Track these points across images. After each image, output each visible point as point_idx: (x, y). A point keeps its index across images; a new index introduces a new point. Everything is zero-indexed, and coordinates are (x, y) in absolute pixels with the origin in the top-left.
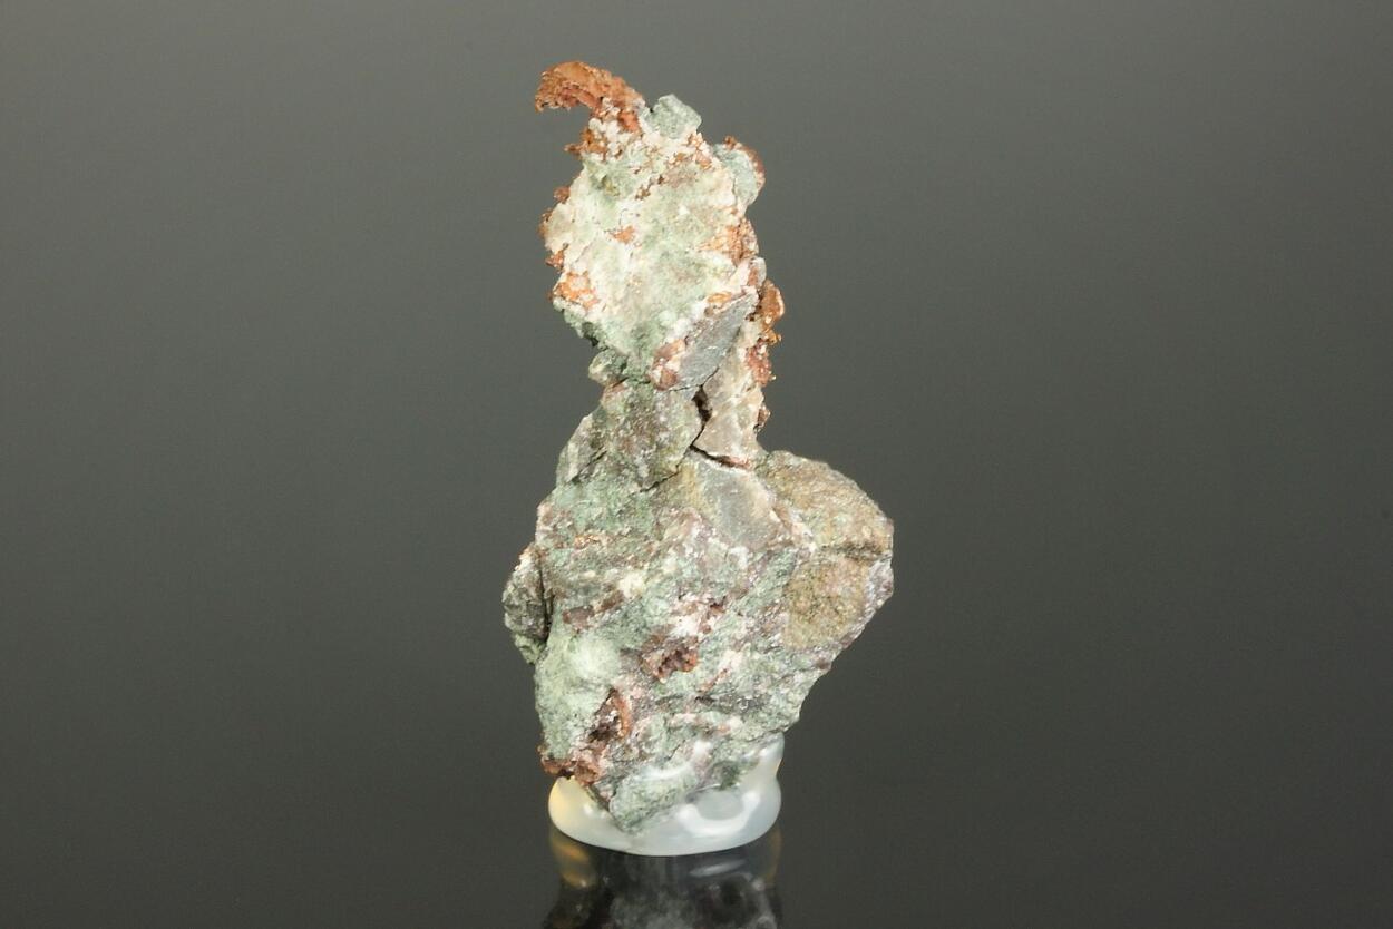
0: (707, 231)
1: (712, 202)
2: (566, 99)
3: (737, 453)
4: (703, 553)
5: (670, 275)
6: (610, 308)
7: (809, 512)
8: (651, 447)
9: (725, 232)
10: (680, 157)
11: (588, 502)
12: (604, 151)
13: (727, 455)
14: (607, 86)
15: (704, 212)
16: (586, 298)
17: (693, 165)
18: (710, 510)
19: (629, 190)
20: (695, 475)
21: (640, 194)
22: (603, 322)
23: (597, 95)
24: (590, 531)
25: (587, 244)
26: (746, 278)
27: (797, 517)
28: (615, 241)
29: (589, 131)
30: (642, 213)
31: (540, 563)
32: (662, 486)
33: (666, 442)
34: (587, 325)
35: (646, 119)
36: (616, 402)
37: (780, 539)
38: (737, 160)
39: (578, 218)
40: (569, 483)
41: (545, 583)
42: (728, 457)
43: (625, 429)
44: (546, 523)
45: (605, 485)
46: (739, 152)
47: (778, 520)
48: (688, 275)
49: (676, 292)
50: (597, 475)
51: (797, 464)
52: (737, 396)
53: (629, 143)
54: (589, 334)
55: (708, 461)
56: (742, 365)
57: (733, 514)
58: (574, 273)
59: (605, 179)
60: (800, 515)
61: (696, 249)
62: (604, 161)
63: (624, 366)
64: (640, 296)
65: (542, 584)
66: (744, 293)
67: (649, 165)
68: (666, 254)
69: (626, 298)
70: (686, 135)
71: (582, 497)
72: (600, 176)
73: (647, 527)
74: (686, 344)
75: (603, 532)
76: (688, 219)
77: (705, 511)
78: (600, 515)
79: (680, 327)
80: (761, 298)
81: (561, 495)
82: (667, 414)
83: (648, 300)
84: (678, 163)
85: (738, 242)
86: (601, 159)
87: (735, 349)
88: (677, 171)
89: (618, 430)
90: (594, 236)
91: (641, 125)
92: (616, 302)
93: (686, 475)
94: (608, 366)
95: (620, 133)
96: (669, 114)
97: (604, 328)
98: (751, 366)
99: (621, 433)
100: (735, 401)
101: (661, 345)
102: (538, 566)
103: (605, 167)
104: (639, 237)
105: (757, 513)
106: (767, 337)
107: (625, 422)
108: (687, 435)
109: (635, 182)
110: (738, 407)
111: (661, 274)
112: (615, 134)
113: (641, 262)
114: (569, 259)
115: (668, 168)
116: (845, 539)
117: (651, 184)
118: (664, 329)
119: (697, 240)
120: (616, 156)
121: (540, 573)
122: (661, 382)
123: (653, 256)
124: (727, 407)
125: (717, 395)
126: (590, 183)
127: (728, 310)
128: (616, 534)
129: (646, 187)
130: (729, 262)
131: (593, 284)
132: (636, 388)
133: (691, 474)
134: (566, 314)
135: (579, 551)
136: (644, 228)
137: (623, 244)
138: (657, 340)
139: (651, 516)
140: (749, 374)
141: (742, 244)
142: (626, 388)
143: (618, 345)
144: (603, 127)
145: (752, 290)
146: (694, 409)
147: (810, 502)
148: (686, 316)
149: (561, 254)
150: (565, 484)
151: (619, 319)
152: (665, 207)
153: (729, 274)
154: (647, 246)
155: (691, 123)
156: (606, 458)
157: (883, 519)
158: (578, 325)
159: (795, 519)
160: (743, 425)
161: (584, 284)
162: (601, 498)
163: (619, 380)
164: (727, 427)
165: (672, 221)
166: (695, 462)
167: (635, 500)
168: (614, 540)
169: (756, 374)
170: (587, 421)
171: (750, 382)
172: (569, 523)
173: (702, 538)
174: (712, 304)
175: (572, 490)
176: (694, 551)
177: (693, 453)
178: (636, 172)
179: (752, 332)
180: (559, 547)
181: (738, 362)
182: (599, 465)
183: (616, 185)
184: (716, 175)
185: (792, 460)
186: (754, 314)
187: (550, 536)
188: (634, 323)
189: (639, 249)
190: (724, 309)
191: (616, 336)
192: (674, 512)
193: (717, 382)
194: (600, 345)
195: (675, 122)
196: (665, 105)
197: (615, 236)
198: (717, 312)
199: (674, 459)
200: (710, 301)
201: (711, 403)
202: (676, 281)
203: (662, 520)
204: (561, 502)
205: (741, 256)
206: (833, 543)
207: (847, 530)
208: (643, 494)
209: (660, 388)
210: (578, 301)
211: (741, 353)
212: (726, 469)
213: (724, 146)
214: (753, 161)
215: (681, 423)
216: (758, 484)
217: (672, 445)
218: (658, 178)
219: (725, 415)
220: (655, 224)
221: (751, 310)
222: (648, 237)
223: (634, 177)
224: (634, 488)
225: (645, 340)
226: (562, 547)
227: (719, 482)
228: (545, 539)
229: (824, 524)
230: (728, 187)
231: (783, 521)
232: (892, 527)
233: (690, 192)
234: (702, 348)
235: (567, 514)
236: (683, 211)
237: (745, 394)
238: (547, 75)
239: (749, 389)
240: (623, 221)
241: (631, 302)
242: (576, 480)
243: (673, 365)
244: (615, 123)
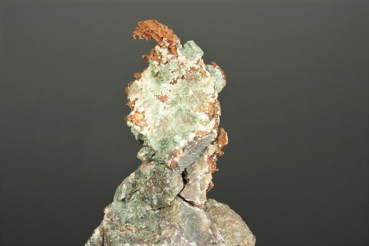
0: (200, 103)
1: (204, 90)
2: (147, 35)
3: (198, 201)
4: (178, 243)
5: (181, 119)
6: (152, 129)
7: (224, 230)
8: (160, 193)
9: (208, 105)
10: (193, 69)
11: (127, 210)
12: (160, 61)
13: (194, 201)
14: (166, 33)
15: (200, 95)
16: (142, 123)
17: (198, 73)
18: (183, 224)
19: (168, 79)
20: (178, 208)
21: (172, 82)
22: (148, 135)
23: (161, 36)
24: (127, 224)
25: (146, 100)
26: (213, 126)
27: (218, 231)
28: (158, 101)
29: (154, 51)
30: (172, 90)
31: (104, 234)
32: (162, 210)
33: (168, 192)
34: (141, 135)
35: (180, 50)
36: (147, 169)
37: (211, 242)
38: (217, 73)
39: (143, 88)
40: (120, 201)
41: (105, 244)
42: (194, 202)
43: (150, 182)
44: (108, 217)
45: (136, 204)
46: (217, 70)
47: (212, 233)
48: (188, 121)
49: (182, 127)
50: (133, 199)
51: (218, 206)
52: (201, 176)
53: (171, 59)
54: (140, 139)
55: (184, 203)
56: (206, 162)
57: (192, 227)
58: (138, 111)
59: (158, 73)
60: (220, 231)
61: (194, 110)
62: (159, 65)
63: (154, 155)
64: (166, 126)
65: (103, 244)
66: (212, 132)
67: (179, 70)
68: (180, 110)
69: (160, 126)
70: (197, 59)
71: (125, 208)
72: (156, 71)
73: (154, 227)
74: (183, 150)
75: (133, 226)
76: (192, 96)
77: (181, 225)
78: (133, 217)
79: (183, 143)
80: (218, 136)
81: (115, 205)
82: (170, 180)
83: (169, 128)
84: (191, 71)
85: (213, 110)
86: (158, 64)
87: (203, 155)
88: (191, 74)
89: (146, 182)
90: (150, 97)
91: (177, 52)
92: (155, 127)
93: (174, 207)
94: (147, 154)
95: (168, 54)
96: (190, 49)
97: (148, 138)
98: (209, 164)
99: (148, 184)
100: (200, 178)
101: (173, 150)
102: (103, 235)
103: (159, 68)
104: (169, 100)
105: (203, 229)
106: (218, 152)
107: (150, 179)
108: (178, 190)
109: (171, 76)
110: (201, 181)
111: (177, 118)
112: (166, 54)
113: (169, 112)
114: (137, 105)
115: (187, 72)
116: (237, 244)
117: (178, 78)
118: (175, 143)
119: (195, 106)
120: (165, 64)
121: (103, 239)
122: (170, 166)
123: (174, 110)
124: (196, 180)
125: (192, 174)
126: (151, 73)
127: (204, 139)
128: (139, 227)
129: (175, 79)
130: (208, 118)
131: (146, 118)
132: (157, 165)
133: (177, 207)
134: (132, 128)
135: (122, 232)
136: (172, 97)
137: (161, 102)
138: (172, 147)
139: (156, 222)
140: (207, 167)
141: (214, 111)
142: (152, 164)
143: (153, 146)
144: (161, 50)
145: (215, 131)
146: (181, 179)
147: (224, 225)
148: (186, 139)
149: (134, 103)
150: (118, 200)
151: (155, 135)
152: (183, 89)
153: (207, 123)
154: (172, 105)
155: (199, 54)
156: (138, 193)
157: (252, 235)
158: (136, 134)
159: (218, 233)
160: (202, 189)
161: (142, 117)
162: (134, 210)
163: (150, 160)
164: (195, 189)
165: (185, 96)
166: (179, 202)
167: (149, 213)
168: (139, 230)
169: (210, 167)
170: (133, 175)
171: (207, 170)
172: (118, 219)
173: (178, 237)
174: (198, 135)
175: (120, 204)
176: (175, 242)
177: (178, 198)
178: (173, 72)
179: (212, 149)
180: (113, 229)
181: (203, 161)
182: (134, 195)
183: (163, 76)
184: (208, 79)
185: (217, 204)
186: (214, 141)
187: (109, 223)
188: (162, 137)
189: (168, 106)
190: (203, 138)
191: (153, 142)
192: (167, 223)
193: (193, 168)
194: (144, 144)
195: (192, 53)
196: (189, 45)
197: (159, 98)
198: (199, 139)
199: (170, 199)
200: (197, 134)
201: (189, 177)
202: (183, 122)
203: (161, 226)
204: (116, 209)
205: (213, 116)
206: (232, 245)
207: (238, 240)
208: (153, 211)
209: (169, 168)
210: (138, 124)
211: (206, 157)
212: (192, 207)
213: (211, 66)
214: (223, 74)
215: (176, 184)
216: (205, 216)
217: (170, 193)
218: (181, 76)
219: (195, 184)
220: (177, 96)
221: (213, 140)
222: (173, 101)
223: (171, 74)
224: (149, 208)
225: (165, 146)
226: (114, 229)
227: (188, 212)
228: (107, 224)
229: (229, 236)
230: (212, 86)
231: (214, 234)
232: (255, 240)
233: (195, 85)
234: (190, 153)
235: (117, 214)
236: (191, 93)
237: (204, 176)
238: (140, 24)
239: (206, 173)
240: (163, 92)
241: (161, 128)
242: (123, 200)
243: (177, 159)
244: (166, 49)
